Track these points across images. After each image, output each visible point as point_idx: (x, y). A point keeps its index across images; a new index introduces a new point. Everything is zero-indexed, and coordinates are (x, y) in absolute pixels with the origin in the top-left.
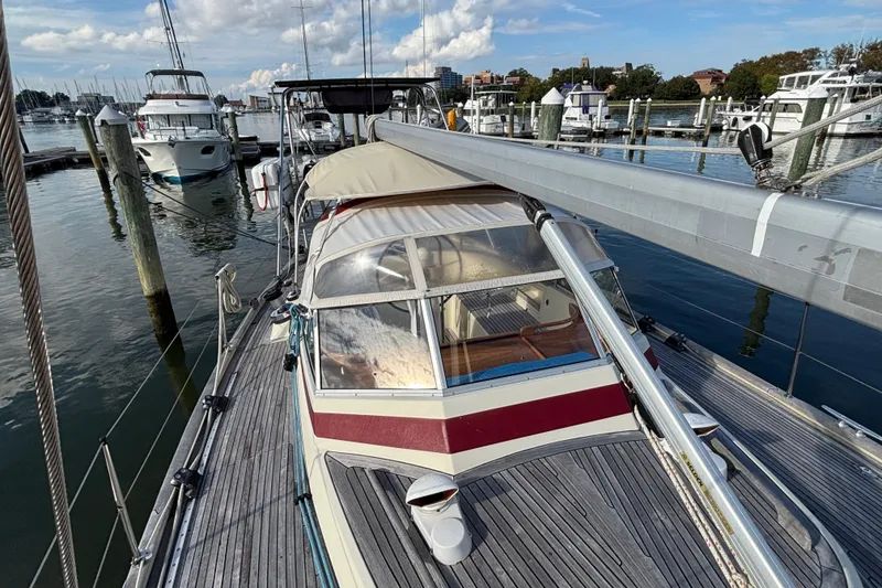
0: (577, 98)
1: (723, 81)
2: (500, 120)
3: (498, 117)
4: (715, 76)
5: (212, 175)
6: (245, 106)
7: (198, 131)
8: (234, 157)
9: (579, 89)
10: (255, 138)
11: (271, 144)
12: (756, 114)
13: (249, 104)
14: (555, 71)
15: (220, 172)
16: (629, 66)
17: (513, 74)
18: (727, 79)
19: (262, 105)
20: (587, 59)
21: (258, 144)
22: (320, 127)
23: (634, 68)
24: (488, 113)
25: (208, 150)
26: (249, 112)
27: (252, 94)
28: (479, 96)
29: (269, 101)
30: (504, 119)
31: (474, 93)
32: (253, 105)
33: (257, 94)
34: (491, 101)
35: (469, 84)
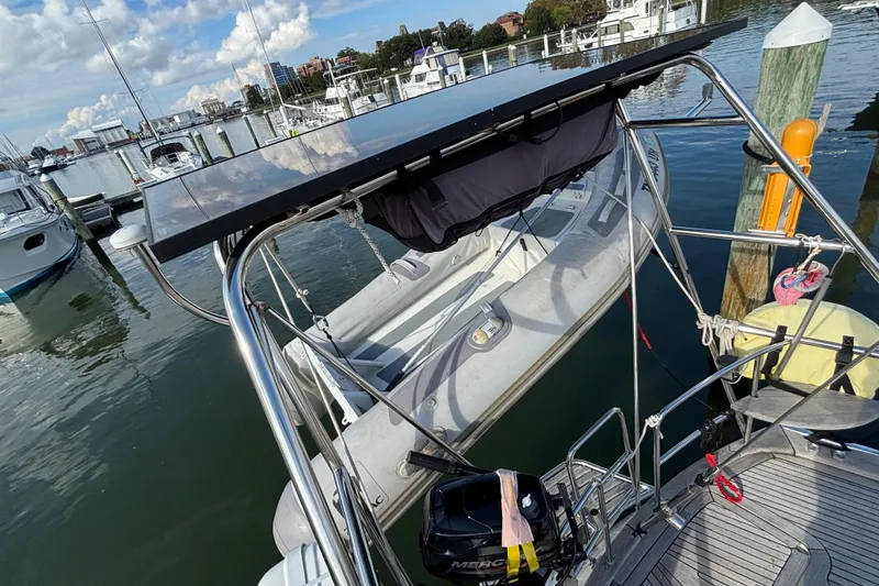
0: (433, 62)
1: (522, 21)
2: (369, 102)
3: (366, 98)
4: (514, 18)
6: (72, 153)
9: (431, 51)
10: (100, 197)
11: (124, 197)
12: (596, 39)
13: (76, 149)
14: (379, 43)
15: (68, 261)
16: (442, 24)
17: (342, 55)
18: (525, 19)
19: (92, 146)
20: (404, 26)
21: (106, 202)
22: (177, 160)
23: (448, 25)
24: (357, 95)
25: (33, 241)
26: (80, 158)
27: (76, 137)
28: (339, 81)
29: (98, 139)
30: (372, 100)
31: (334, 79)
32: (82, 150)
33: (81, 135)
34: (353, 84)
35: (303, 74)
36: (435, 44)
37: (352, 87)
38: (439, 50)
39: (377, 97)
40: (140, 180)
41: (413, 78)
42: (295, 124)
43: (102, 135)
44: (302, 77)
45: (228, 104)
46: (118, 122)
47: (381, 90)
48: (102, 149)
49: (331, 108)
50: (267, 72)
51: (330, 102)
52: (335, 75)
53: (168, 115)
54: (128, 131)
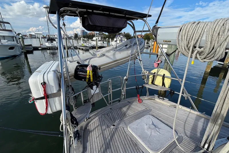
0: (119, 39)
3: (102, 42)
5: (14, 57)
6: (27, 37)
7: (7, 42)
8: (23, 51)
9: (120, 36)
10: (31, 45)
11: (37, 47)
15: (17, 55)
16: (124, 33)
18: (144, 37)
19: (33, 36)
21: (32, 47)
22: (53, 43)
23: (126, 33)
24: (99, 41)
25: (12, 48)
26: (29, 38)
27: (30, 33)
28: (97, 36)
29: (35, 35)
30: (103, 43)
31: (96, 36)
32: (30, 36)
33: (31, 33)
34: (100, 38)
35: (90, 34)
36: (121, 35)
37: (100, 39)
38: (121, 36)
39: (105, 42)
40: (42, 44)
41: (114, 41)
42: (84, 43)
43: (36, 35)
44: (89, 35)
45: (70, 36)
46: (42, 33)
47: (106, 41)
48: (35, 38)
49: (93, 42)
50: (81, 32)
51: (93, 40)
52: (96, 35)
53: (54, 35)
54: (43, 36)
